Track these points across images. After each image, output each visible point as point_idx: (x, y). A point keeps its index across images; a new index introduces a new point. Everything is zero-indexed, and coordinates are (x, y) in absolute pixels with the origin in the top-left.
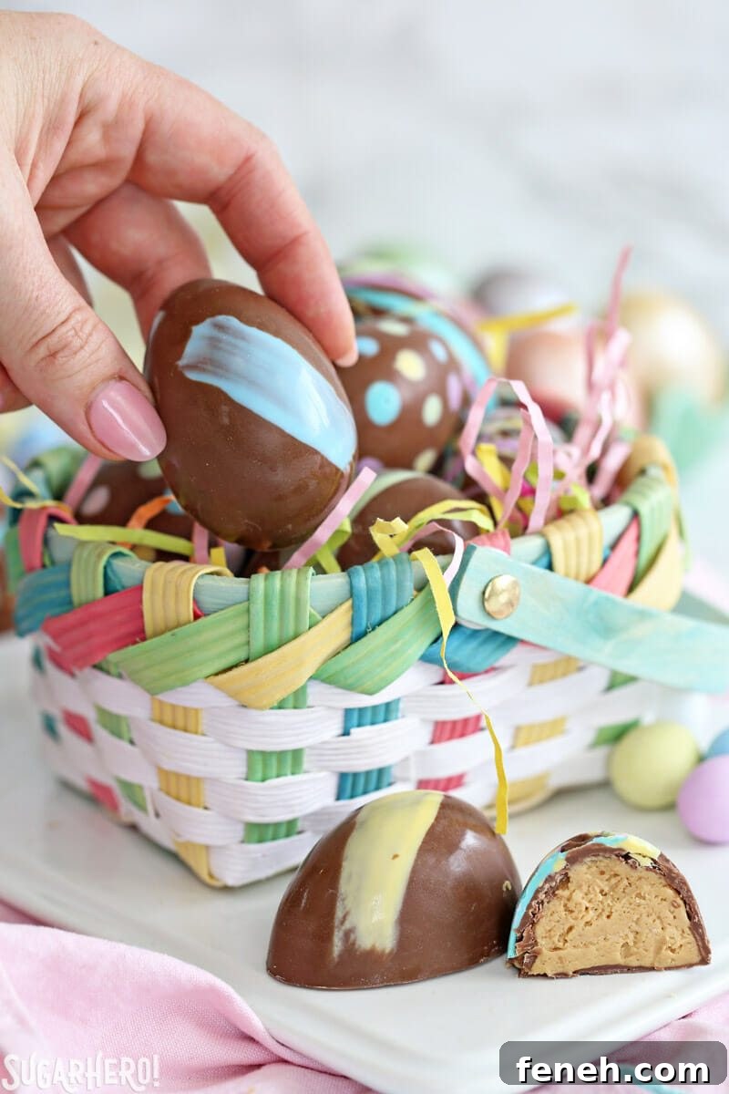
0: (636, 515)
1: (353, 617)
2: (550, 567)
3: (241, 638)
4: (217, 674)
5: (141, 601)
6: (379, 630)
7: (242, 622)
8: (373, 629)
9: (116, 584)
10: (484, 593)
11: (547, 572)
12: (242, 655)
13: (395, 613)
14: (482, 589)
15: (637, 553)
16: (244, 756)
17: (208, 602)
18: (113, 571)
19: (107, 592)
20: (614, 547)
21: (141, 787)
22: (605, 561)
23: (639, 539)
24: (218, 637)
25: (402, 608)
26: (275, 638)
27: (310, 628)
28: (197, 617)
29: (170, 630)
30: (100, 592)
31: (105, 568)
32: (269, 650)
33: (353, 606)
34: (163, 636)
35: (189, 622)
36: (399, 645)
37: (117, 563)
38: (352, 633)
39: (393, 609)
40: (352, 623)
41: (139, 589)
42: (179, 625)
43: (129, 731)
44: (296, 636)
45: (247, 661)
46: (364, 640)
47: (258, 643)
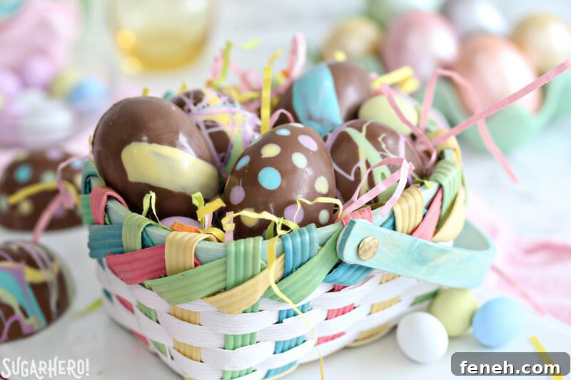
0: (441, 187)
1: (285, 263)
2: (394, 228)
3: (222, 277)
4: (208, 296)
5: (164, 254)
6: (299, 270)
7: (221, 269)
8: (296, 269)
9: (148, 242)
10: (359, 246)
11: (393, 231)
12: (221, 286)
13: (308, 260)
14: (357, 244)
15: (441, 207)
16: (223, 336)
17: (202, 257)
18: (147, 235)
19: (144, 246)
20: (428, 207)
21: (163, 345)
22: (424, 216)
23: (442, 199)
24: (208, 277)
25: (312, 257)
26: (241, 277)
27: (261, 271)
28: (196, 265)
29: (180, 272)
30: (139, 246)
31: (142, 233)
32: (238, 284)
33: (285, 258)
34: (176, 275)
35: (191, 268)
36: (310, 277)
37: (149, 229)
38: (284, 272)
39: (308, 258)
40: (284, 266)
41: (162, 246)
42: (185, 269)
43: (156, 316)
44: (253, 276)
45: (225, 289)
46: (291, 276)
47: (232, 280)
